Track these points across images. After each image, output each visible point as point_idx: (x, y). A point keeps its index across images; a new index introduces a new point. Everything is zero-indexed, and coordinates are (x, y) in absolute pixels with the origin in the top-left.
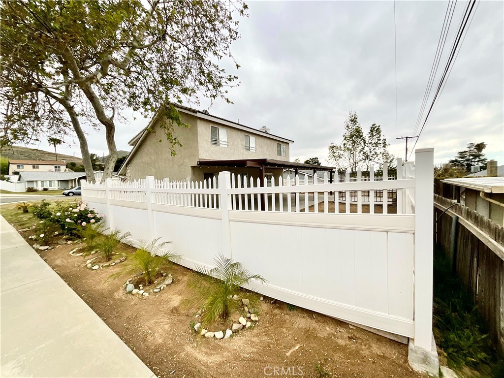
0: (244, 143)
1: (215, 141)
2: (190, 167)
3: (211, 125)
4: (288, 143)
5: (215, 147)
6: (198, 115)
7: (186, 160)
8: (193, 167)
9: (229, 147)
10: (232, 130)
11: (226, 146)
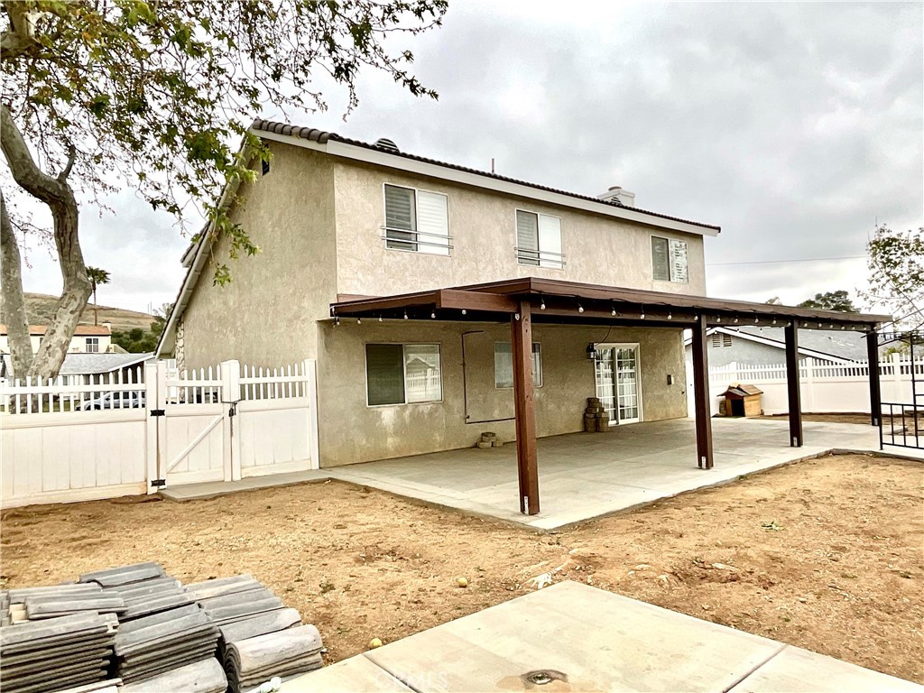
0: (513, 239)
1: (400, 235)
2: (316, 326)
3: (386, 180)
4: (700, 237)
5: (403, 256)
6: (332, 148)
8: (324, 324)
9: (455, 252)
10: (467, 195)
11: (445, 251)
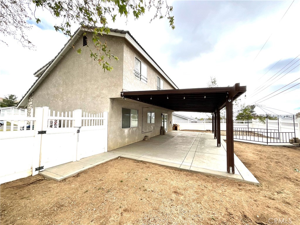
0: (157, 83)
1: (138, 75)
2: (109, 100)
5: (137, 81)
6: (127, 36)
7: (104, 92)
8: (113, 100)
9: (148, 84)
